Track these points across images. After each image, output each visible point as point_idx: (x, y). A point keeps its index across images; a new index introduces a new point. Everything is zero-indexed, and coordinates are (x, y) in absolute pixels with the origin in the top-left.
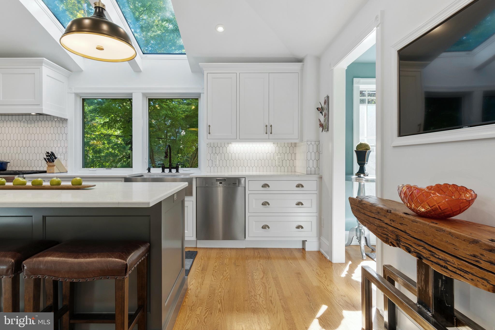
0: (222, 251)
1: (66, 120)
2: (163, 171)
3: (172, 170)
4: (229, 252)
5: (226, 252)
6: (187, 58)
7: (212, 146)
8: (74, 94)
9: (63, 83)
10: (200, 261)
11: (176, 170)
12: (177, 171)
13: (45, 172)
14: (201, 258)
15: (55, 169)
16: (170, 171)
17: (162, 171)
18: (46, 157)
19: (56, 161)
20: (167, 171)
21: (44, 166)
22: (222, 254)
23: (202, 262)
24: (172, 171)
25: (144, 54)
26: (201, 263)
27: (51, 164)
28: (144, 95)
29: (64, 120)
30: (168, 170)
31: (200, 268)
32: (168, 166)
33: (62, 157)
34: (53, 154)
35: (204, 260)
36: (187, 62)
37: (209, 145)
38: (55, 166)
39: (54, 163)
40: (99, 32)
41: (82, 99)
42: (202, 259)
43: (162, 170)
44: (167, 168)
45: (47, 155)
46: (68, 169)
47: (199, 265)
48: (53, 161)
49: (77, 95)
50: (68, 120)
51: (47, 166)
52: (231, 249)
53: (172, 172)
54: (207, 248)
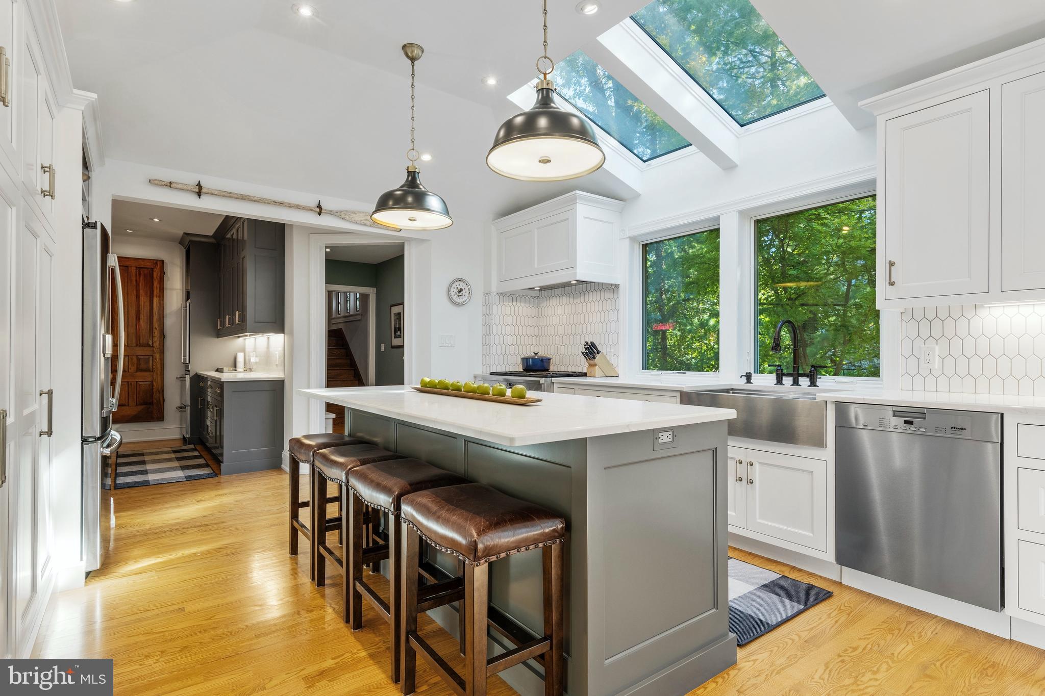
0: (913, 618)
1: (617, 286)
2: (779, 382)
3: (800, 379)
4: (932, 629)
5: (924, 625)
6: (832, 104)
7: (918, 315)
8: (628, 240)
9: (612, 223)
10: (820, 618)
11: (808, 379)
12: (813, 383)
13: (584, 375)
14: (830, 614)
15: (597, 371)
16: (796, 382)
17: (776, 382)
18: (584, 350)
19: (598, 357)
20: (787, 381)
21: (582, 365)
22: (903, 626)
23: (823, 624)
24: (800, 383)
25: (742, 126)
26: (818, 625)
27: (591, 362)
28: (742, 213)
29: (612, 288)
30: (791, 379)
31: (806, 633)
32: (791, 371)
33: (612, 350)
34: (593, 344)
35: (837, 619)
36: (835, 111)
37: (908, 315)
38: (596, 365)
39: (596, 360)
40: (534, 133)
41: (643, 245)
42: (832, 615)
43: (775, 378)
44: (788, 375)
45: (586, 347)
46: (620, 371)
47: (811, 626)
48: (594, 358)
49: (633, 239)
50: (620, 286)
51: (587, 364)
52: (949, 623)
53: (800, 386)
54: (869, 594)
